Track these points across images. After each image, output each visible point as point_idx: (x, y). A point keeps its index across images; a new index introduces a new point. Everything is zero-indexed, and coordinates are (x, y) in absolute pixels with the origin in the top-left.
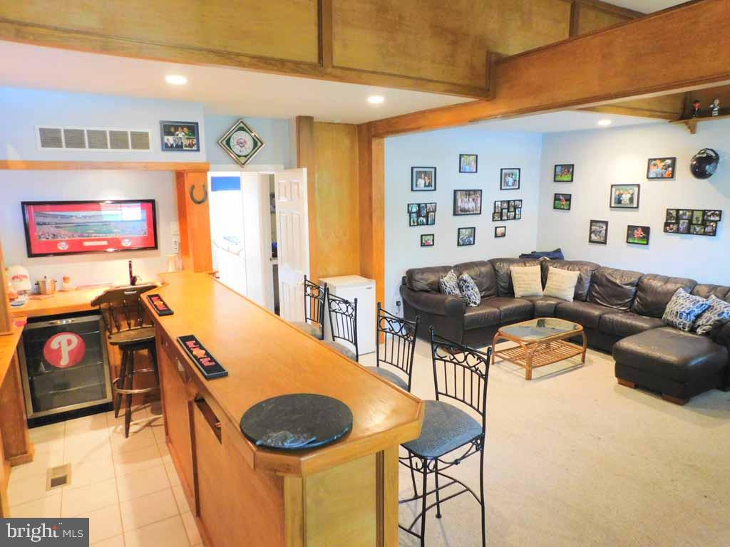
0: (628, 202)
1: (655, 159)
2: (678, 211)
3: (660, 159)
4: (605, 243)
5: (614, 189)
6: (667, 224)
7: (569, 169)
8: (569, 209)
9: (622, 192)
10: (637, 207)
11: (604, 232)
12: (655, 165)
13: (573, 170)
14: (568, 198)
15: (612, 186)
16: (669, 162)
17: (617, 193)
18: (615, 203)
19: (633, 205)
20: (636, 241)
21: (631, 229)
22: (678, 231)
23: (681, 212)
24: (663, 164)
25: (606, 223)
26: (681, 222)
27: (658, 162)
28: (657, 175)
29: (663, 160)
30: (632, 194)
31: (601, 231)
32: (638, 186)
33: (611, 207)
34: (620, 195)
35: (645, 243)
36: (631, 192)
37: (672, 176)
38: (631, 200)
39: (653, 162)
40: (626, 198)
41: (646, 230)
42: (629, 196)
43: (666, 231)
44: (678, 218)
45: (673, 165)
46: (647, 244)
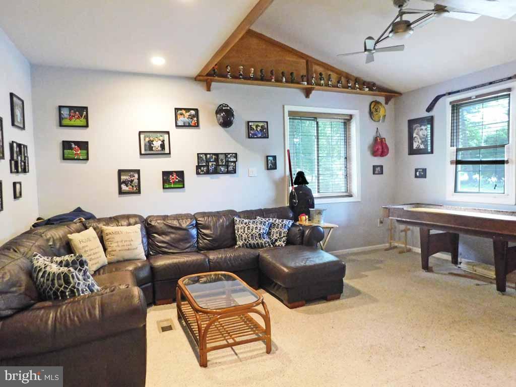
0: (159, 148)
1: (181, 109)
2: (206, 154)
3: (184, 109)
4: (139, 192)
5: (142, 136)
6: (198, 167)
7: (81, 112)
8: (87, 159)
9: (152, 139)
10: (170, 153)
11: (136, 181)
12: (181, 114)
13: (87, 113)
14: (84, 145)
15: (140, 133)
16: (193, 112)
17: (147, 139)
18: (145, 150)
19: (163, 152)
20: (172, 186)
21: (166, 175)
22: (208, 172)
23: (208, 156)
24: (188, 114)
25: (138, 172)
26: (210, 164)
27: (184, 112)
28: (184, 123)
29: (188, 110)
30: (163, 141)
31: (132, 181)
32: (168, 133)
33: (141, 154)
34: (151, 142)
35: (181, 186)
36: (161, 138)
37: (197, 125)
38: (163, 146)
39: (179, 112)
40: (157, 144)
41: (181, 174)
42: (160, 143)
43: (198, 173)
44: (208, 161)
45: (197, 115)
46: (184, 187)
